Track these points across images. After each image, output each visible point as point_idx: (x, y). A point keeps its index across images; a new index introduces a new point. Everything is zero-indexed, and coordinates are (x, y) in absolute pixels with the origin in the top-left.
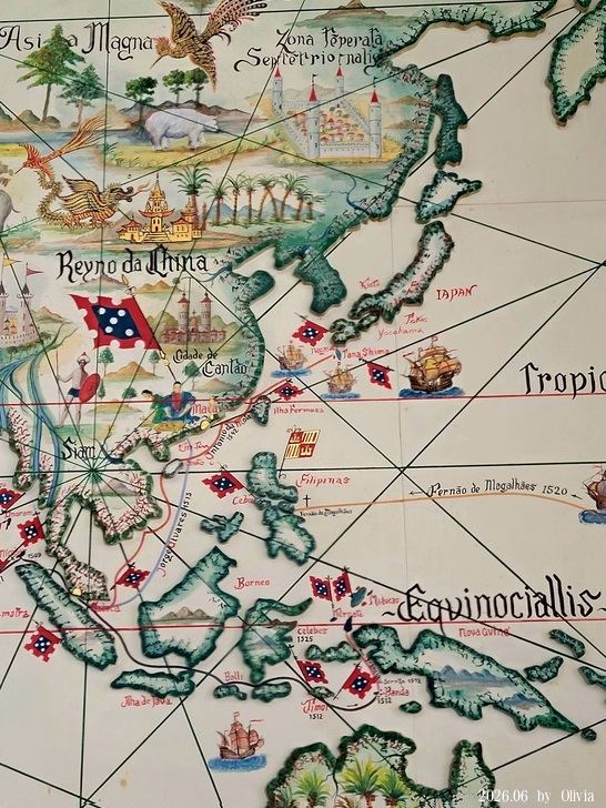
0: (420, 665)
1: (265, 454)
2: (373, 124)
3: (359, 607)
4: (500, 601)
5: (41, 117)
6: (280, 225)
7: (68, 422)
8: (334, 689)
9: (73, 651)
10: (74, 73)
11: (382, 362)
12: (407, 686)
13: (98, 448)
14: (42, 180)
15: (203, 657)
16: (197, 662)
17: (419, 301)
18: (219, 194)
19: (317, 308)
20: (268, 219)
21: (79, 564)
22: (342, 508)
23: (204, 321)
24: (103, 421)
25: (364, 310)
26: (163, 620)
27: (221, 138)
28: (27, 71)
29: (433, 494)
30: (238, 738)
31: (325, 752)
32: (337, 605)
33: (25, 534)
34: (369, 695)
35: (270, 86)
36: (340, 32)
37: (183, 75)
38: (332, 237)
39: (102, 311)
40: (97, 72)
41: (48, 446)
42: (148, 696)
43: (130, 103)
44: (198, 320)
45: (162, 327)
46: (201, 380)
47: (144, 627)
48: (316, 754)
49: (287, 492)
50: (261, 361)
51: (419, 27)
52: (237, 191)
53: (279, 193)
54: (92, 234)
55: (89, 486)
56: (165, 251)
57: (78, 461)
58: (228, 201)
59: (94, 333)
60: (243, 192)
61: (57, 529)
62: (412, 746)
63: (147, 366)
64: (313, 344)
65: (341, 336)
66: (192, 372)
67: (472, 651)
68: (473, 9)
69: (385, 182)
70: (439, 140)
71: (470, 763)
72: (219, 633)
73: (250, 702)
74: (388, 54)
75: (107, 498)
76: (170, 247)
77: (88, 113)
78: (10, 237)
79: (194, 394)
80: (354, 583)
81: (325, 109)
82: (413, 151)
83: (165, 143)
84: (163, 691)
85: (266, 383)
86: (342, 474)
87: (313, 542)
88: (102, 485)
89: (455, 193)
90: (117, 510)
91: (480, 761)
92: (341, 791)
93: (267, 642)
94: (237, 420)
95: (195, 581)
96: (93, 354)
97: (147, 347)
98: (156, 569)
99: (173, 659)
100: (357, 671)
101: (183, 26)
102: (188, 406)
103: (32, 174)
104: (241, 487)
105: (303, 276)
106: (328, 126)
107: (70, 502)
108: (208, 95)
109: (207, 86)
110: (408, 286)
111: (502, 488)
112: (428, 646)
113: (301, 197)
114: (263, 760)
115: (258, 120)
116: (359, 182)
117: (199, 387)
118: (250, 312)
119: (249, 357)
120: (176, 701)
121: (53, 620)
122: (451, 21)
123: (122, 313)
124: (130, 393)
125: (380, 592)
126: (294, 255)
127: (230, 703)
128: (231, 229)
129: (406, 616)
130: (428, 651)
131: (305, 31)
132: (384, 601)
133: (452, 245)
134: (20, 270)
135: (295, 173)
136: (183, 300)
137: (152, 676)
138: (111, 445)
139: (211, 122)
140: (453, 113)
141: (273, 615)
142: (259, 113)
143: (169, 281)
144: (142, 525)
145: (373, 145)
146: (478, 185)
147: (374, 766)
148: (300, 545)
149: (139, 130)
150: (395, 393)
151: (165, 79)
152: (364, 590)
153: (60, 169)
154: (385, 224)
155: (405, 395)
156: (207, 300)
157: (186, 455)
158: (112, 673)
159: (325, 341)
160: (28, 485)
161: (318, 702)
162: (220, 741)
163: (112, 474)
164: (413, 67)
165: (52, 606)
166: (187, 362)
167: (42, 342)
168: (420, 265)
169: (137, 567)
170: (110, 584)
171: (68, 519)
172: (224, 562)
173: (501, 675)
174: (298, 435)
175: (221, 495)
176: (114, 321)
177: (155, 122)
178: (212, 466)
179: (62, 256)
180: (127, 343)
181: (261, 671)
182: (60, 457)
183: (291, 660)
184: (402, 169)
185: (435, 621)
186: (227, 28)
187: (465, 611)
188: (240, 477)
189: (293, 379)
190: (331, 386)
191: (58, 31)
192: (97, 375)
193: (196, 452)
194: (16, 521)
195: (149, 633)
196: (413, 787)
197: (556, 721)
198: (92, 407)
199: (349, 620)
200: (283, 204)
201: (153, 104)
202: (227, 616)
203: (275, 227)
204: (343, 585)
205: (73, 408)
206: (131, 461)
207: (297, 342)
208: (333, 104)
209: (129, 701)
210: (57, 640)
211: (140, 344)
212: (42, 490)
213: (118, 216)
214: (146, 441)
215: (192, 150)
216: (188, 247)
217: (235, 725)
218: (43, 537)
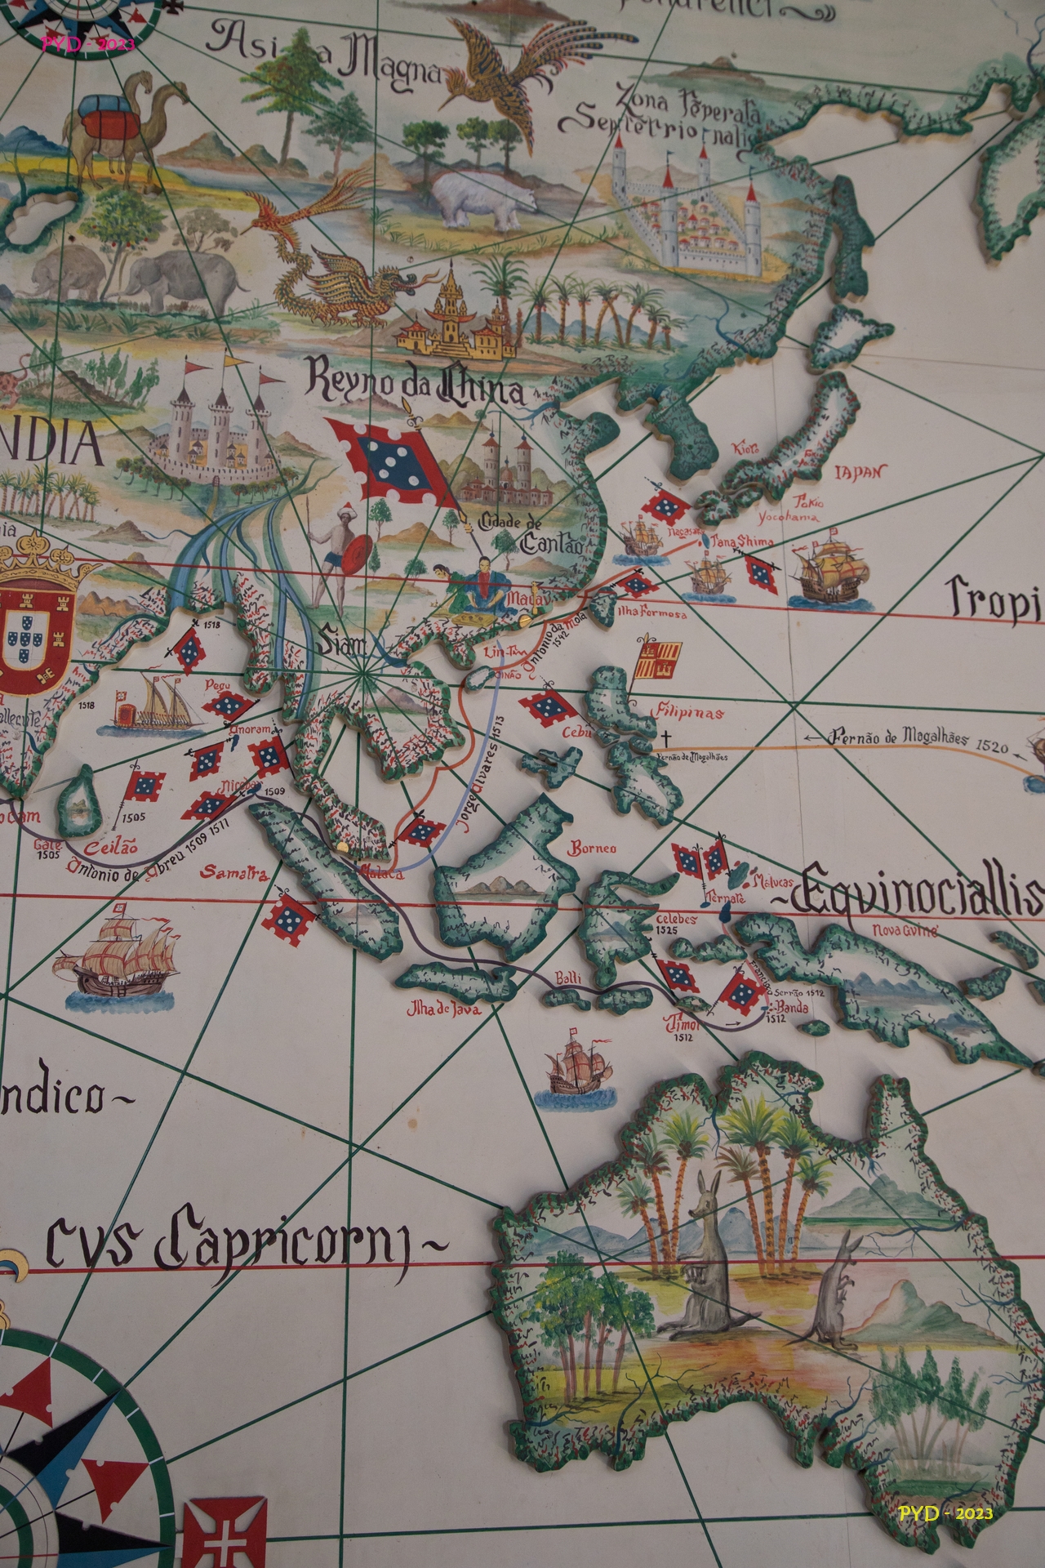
0: (827, 971)
1: (611, 669)
2: (750, 230)
3: (739, 890)
4: (925, 890)
5: (278, 156)
6: (626, 352)
7: (325, 601)
8: (710, 1001)
9: (337, 932)
10: (326, 101)
11: (766, 557)
12: (806, 1000)
13: (370, 643)
14: (281, 249)
15: (528, 948)
16: (519, 955)
17: (816, 476)
18: (540, 300)
19: (678, 471)
20: (609, 342)
21: (345, 807)
22: (715, 753)
23: (521, 475)
24: (378, 603)
25: (742, 481)
26: (469, 893)
27: (542, 222)
28: (256, 88)
29: (836, 739)
30: (576, 1065)
31: (700, 1085)
32: (710, 885)
33: (259, 760)
34: (755, 1011)
35: (609, 159)
36: (706, 98)
37: (485, 126)
38: (697, 375)
39: (373, 446)
40: (361, 104)
41: (295, 633)
42: (446, 1001)
43: (409, 156)
44: (512, 473)
45: (460, 477)
46: (519, 559)
47: (440, 903)
48: (688, 1089)
49: (643, 724)
50: (603, 539)
51: (809, 107)
52: (564, 299)
53: (623, 307)
54: (355, 334)
55: (358, 696)
56: (463, 371)
57: (342, 658)
58: (553, 310)
59: (362, 478)
60: (574, 301)
61: (312, 755)
62: (818, 1082)
63: (441, 531)
64: (671, 523)
65: (712, 515)
66: (505, 545)
67: (894, 955)
68: (879, 93)
69: (767, 311)
70: (837, 264)
71: (893, 1106)
72: (549, 916)
73: (593, 1015)
74: (769, 138)
75: (386, 716)
76: (472, 366)
77: (348, 161)
78: (234, 325)
79: (509, 576)
80: (733, 856)
81: (685, 201)
82: (804, 274)
83: (461, 219)
84: (472, 994)
85: (606, 571)
86: (714, 706)
87: (679, 796)
88: (378, 696)
89: (860, 337)
90: (400, 732)
91: (908, 1104)
92: (724, 1140)
93: (618, 931)
94: (567, 619)
95: (515, 841)
96: (360, 507)
97: (440, 504)
98: (455, 822)
99: (482, 950)
100: (738, 977)
101: (483, 58)
102: (501, 593)
103: (265, 240)
104: (573, 713)
105: (657, 427)
106: (690, 225)
107: (330, 717)
108: (520, 159)
109: (521, 147)
110: (799, 458)
111: (926, 740)
112: (837, 946)
113: (654, 317)
114: (613, 1094)
115: (592, 204)
116: (732, 307)
117: (516, 567)
118: (585, 469)
119: (585, 532)
120: (486, 1009)
121: (306, 885)
122: (850, 105)
123: (402, 452)
124: (416, 567)
125: (767, 870)
126: (645, 396)
127: (565, 1015)
128: (557, 351)
129: (802, 903)
130: (836, 953)
131: (655, 90)
132: (773, 883)
133: (858, 407)
134: (250, 374)
135: (646, 285)
136: (491, 443)
137: (454, 972)
138: (390, 638)
139: (527, 198)
140: (854, 228)
141: (624, 893)
142: (594, 194)
143: (470, 412)
144: (438, 756)
145: (751, 259)
146: (889, 330)
147: (768, 1107)
148: (661, 799)
149: (422, 196)
150: (782, 600)
151: (460, 128)
152: (746, 866)
153: (308, 235)
154: (766, 366)
155: (795, 604)
156: (525, 446)
157: (495, 662)
158: (395, 965)
159: (686, 521)
160: (266, 687)
161: (686, 1018)
162: (550, 1067)
163: (391, 681)
164: (802, 160)
165: (307, 866)
166: (497, 531)
167: (284, 483)
168: (816, 428)
169: (428, 817)
170: (389, 839)
171: (327, 740)
172: (555, 817)
173: (932, 988)
174: (651, 647)
175: (546, 723)
176: (391, 462)
177: (448, 187)
178: (535, 680)
179: (313, 362)
180: (411, 496)
181: (610, 971)
182: (315, 651)
183: (648, 960)
184: (789, 296)
185: (841, 913)
186: (547, 69)
187: (880, 902)
188: (572, 700)
189: (645, 569)
190: (697, 584)
191: (302, 37)
192: (366, 538)
193: (509, 660)
194: (246, 740)
195: (451, 911)
196: (820, 1135)
197: (1003, 1051)
198: (362, 582)
199: (727, 907)
200: (630, 323)
201: (443, 161)
202: (561, 892)
203: (619, 355)
204: (717, 858)
205: (332, 582)
206: (419, 665)
207: (649, 519)
208: (696, 196)
209: (418, 1007)
210: (312, 917)
211: (430, 499)
212: (287, 695)
213: (392, 315)
214: (441, 636)
215: (500, 233)
216: (497, 368)
217: (572, 1045)
218: (287, 765)
